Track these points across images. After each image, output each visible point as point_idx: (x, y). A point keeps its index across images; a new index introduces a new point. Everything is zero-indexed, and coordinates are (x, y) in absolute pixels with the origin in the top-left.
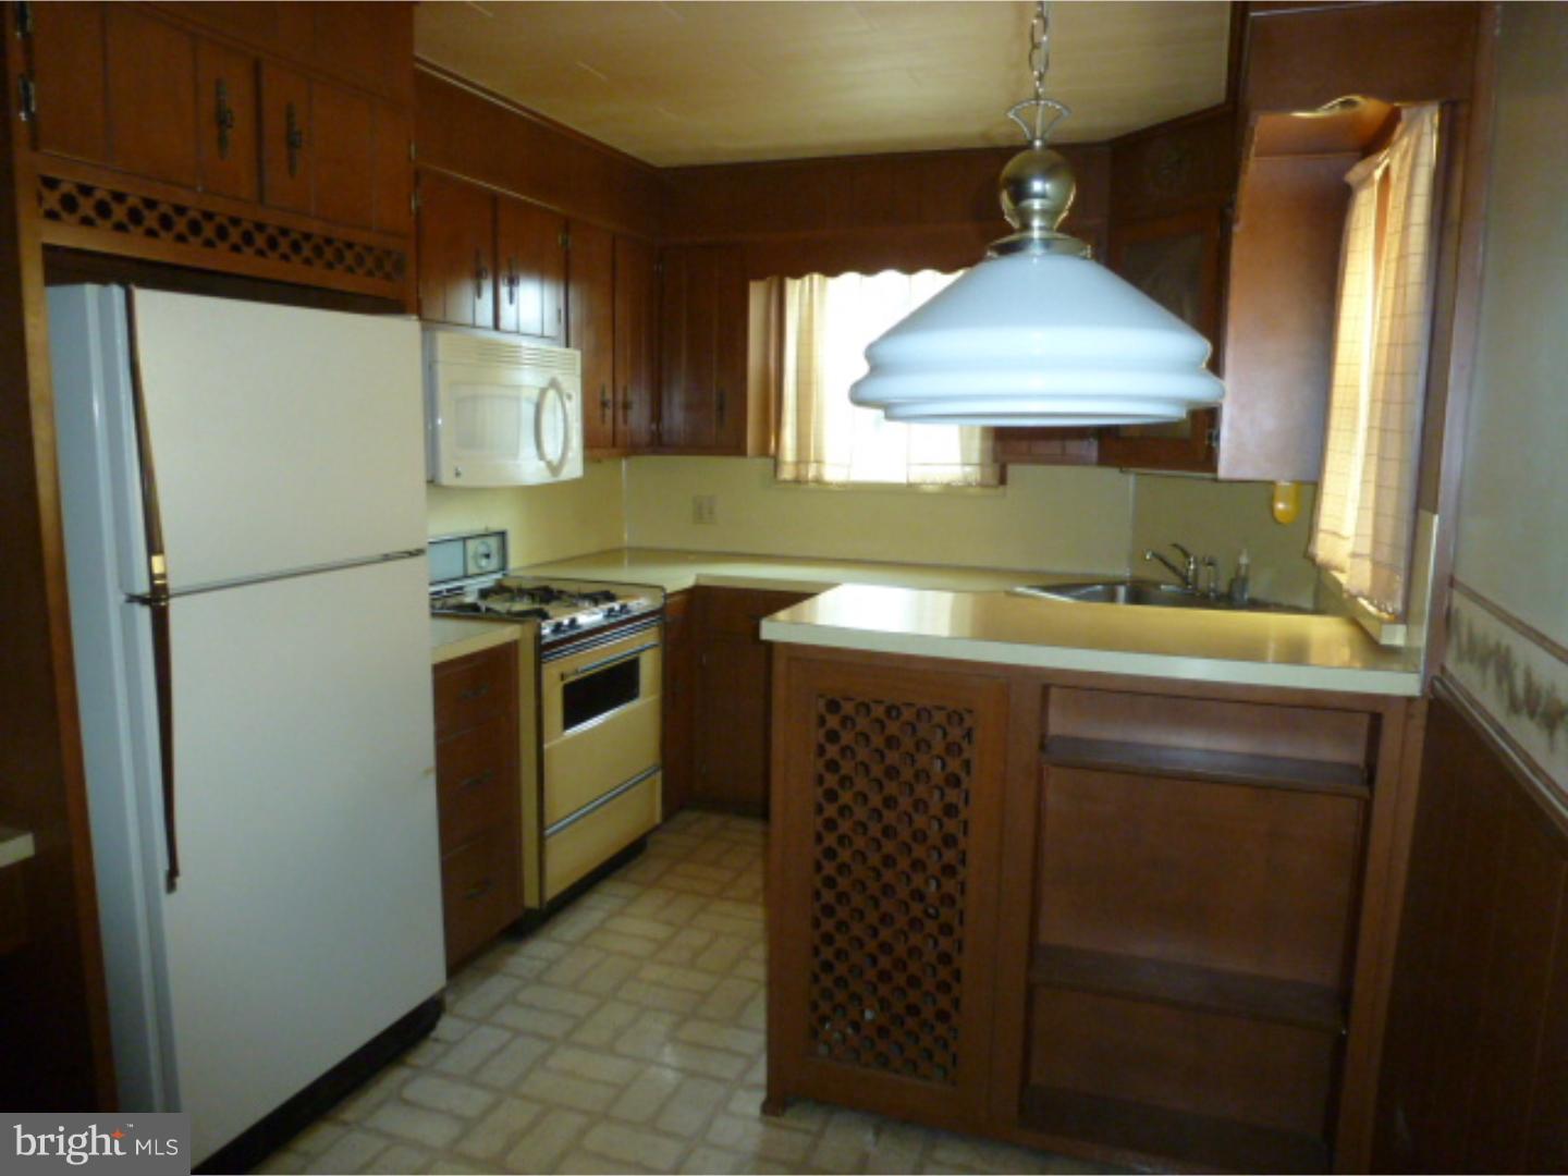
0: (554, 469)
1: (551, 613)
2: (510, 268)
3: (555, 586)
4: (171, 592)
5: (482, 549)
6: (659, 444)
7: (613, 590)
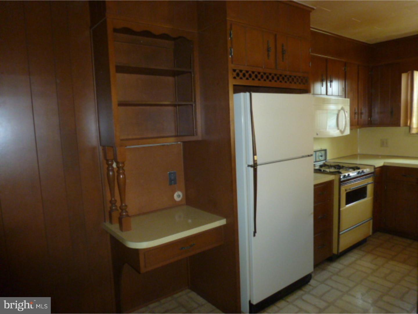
0: (342, 132)
1: (342, 172)
2: (330, 79)
3: (341, 165)
4: (258, 164)
5: (320, 154)
6: (370, 124)
7: (359, 166)
